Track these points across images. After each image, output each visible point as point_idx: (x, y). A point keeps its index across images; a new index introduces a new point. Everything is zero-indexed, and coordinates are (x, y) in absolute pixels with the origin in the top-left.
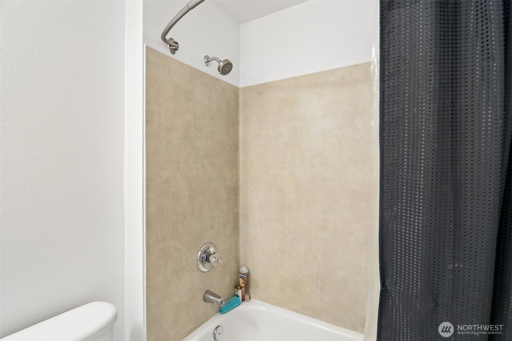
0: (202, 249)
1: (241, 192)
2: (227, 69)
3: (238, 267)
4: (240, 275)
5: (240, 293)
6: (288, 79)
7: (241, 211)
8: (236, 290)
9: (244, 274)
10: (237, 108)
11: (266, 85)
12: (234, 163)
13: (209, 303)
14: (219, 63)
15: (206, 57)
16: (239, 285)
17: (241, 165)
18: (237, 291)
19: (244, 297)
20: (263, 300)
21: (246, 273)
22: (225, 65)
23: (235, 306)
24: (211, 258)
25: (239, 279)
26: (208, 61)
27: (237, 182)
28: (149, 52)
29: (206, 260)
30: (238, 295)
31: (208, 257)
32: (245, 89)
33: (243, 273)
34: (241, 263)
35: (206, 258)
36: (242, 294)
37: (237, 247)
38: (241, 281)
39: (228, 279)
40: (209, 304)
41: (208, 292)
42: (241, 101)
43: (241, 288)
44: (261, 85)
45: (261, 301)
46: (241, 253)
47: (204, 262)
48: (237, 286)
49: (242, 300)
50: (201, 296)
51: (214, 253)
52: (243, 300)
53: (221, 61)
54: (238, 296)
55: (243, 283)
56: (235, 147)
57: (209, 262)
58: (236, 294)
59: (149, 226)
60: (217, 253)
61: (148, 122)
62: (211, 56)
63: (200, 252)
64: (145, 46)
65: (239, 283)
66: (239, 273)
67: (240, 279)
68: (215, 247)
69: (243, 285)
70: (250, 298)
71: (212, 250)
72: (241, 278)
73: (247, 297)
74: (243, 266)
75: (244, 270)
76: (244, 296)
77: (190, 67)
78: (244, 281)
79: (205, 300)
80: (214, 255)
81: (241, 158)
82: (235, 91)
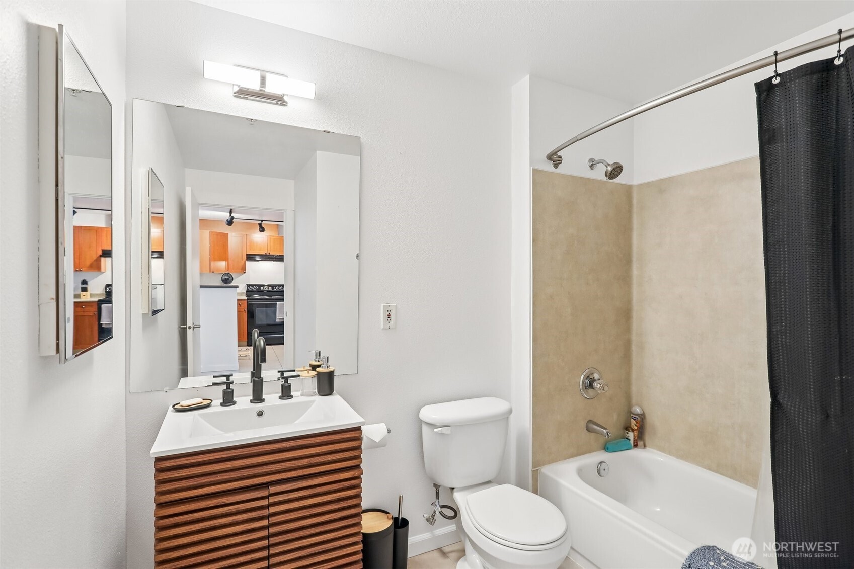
0: (584, 374)
1: (635, 315)
2: (616, 173)
3: (629, 406)
4: (632, 415)
5: (631, 435)
6: (701, 171)
7: (634, 338)
8: (626, 431)
9: (638, 414)
10: (630, 211)
11: (670, 180)
12: (625, 279)
13: (592, 433)
14: (607, 167)
15: (592, 160)
16: (630, 427)
17: (635, 281)
18: (627, 433)
19: (637, 443)
20: (662, 449)
21: (640, 413)
22: (614, 169)
23: (625, 449)
24: (596, 384)
25: (630, 420)
26: (592, 165)
27: (629, 302)
28: (536, 172)
29: (590, 386)
30: (629, 438)
31: (592, 383)
32: (640, 186)
33: (635, 413)
34: (634, 401)
35: (590, 384)
36: (634, 439)
37: (627, 381)
38: (633, 422)
39: (615, 416)
40: (593, 435)
41: (590, 421)
42: (635, 201)
43: (633, 430)
44: (663, 180)
45: (660, 451)
46: (634, 389)
47: (587, 388)
48: (627, 428)
49: (634, 445)
50: (583, 424)
51: (599, 380)
52: (636, 445)
53: (609, 164)
54: (629, 440)
55: (635, 425)
56: (626, 259)
57: (593, 389)
58: (626, 436)
59: (535, 339)
60: (602, 379)
61: (535, 240)
62: (597, 159)
63: (582, 377)
64: (532, 168)
65: (631, 424)
66: (631, 413)
67: (632, 420)
68: (600, 374)
69: (636, 428)
70: (645, 446)
71: (596, 376)
72: (634, 419)
73: (640, 443)
74: (636, 405)
75: (638, 410)
76: (637, 441)
77: (573, 177)
78: (637, 422)
79: (588, 430)
80: (598, 381)
81: (635, 272)
82: (628, 190)
